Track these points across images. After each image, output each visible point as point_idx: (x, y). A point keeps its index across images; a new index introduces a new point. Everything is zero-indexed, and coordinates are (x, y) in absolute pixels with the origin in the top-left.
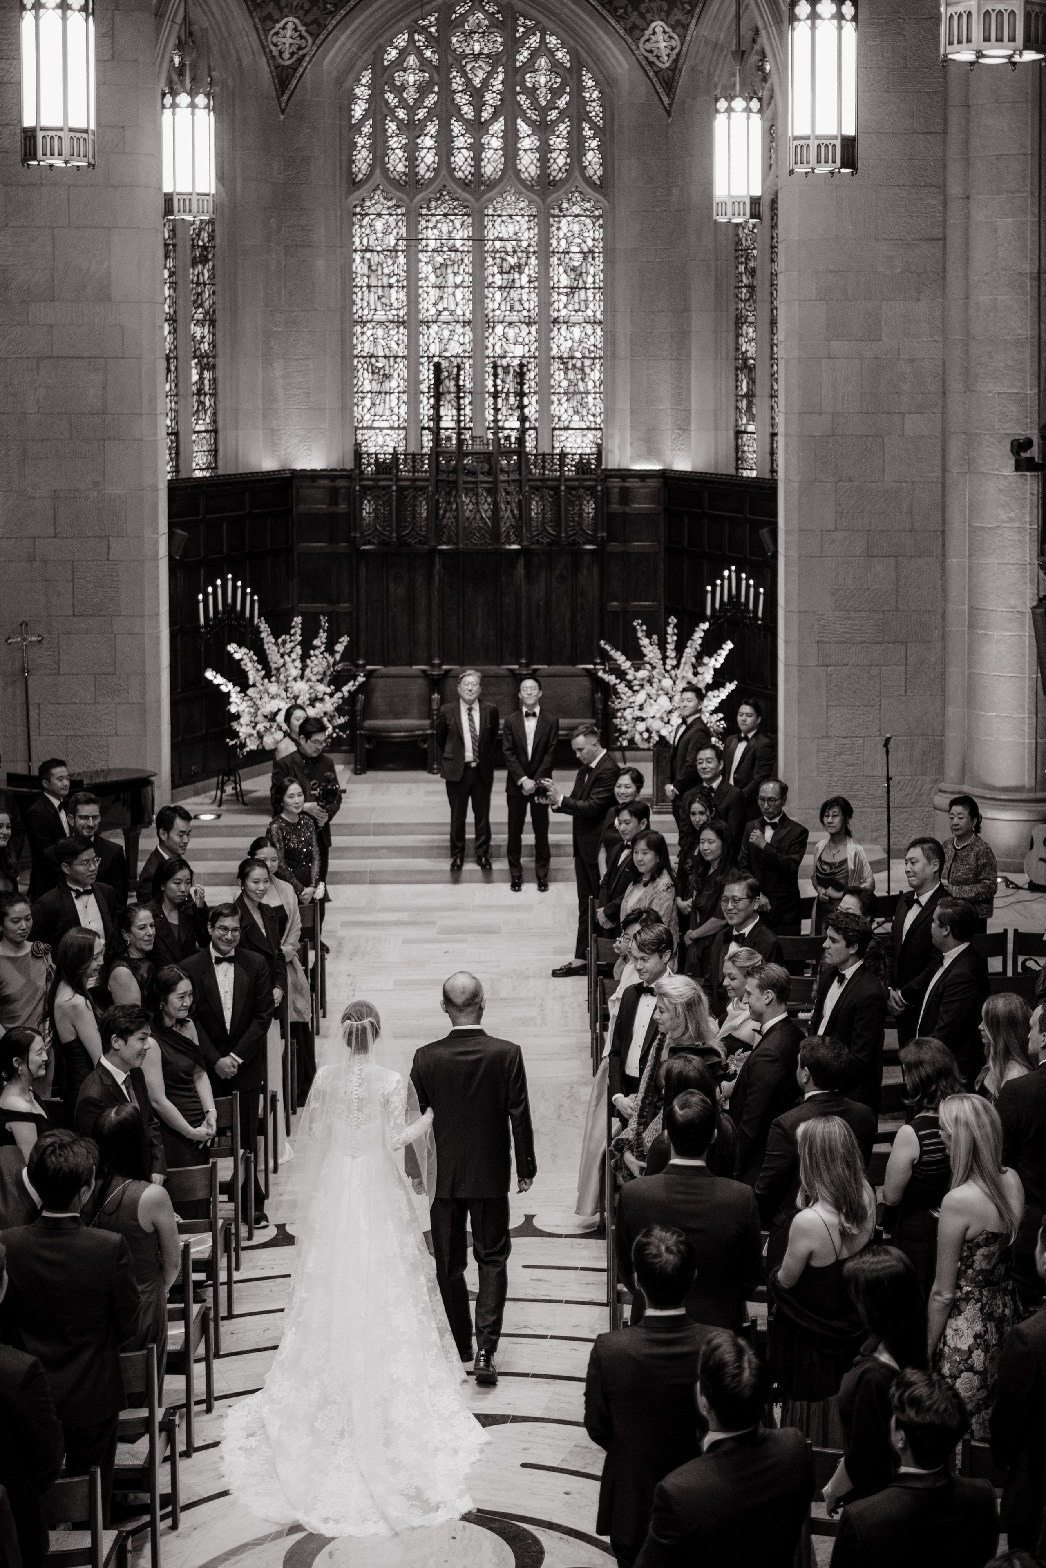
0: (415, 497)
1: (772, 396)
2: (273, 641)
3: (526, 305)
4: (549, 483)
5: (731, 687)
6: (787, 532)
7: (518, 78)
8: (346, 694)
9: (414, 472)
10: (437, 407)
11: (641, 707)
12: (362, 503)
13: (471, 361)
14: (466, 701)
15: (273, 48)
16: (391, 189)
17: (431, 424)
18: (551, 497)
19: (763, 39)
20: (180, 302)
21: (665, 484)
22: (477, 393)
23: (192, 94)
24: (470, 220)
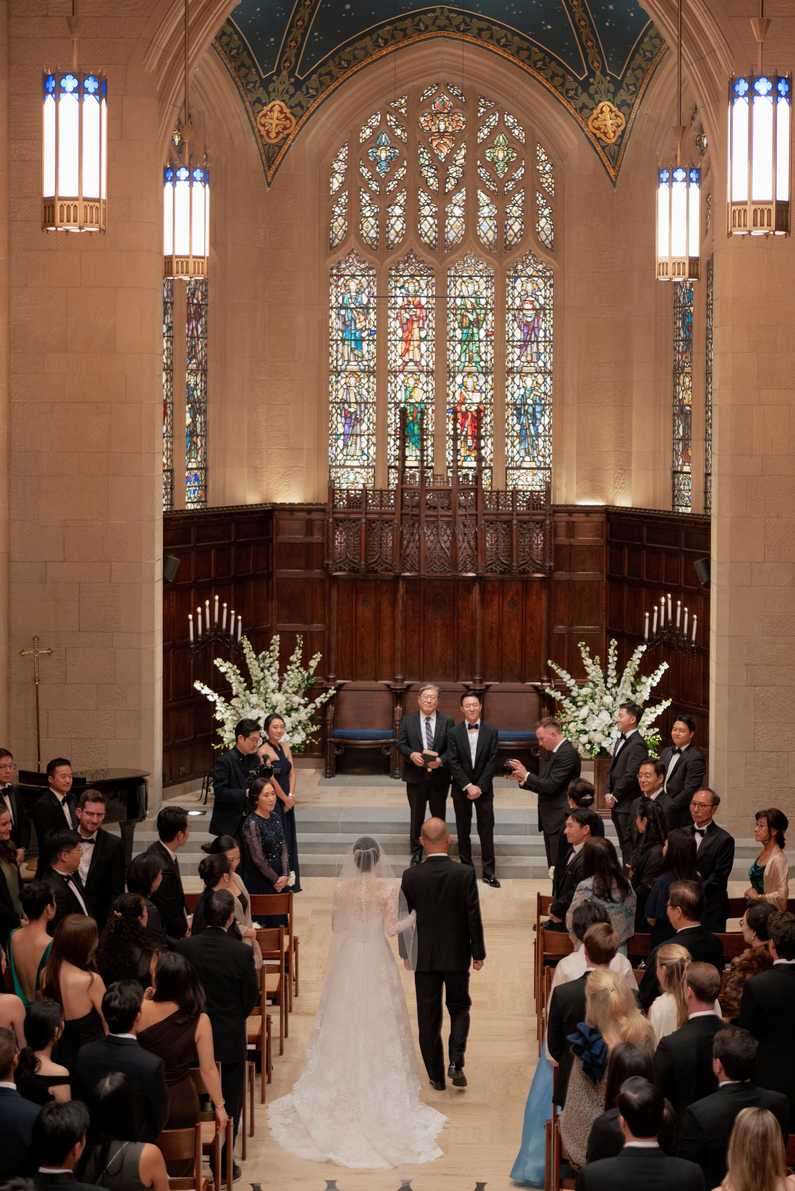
0: (382, 529)
1: (706, 440)
2: (254, 656)
3: (484, 357)
4: (502, 517)
5: (666, 704)
6: (719, 563)
7: (479, 153)
8: (319, 705)
9: (381, 506)
10: (402, 448)
11: (584, 721)
12: (334, 534)
13: (433, 407)
14: (425, 712)
15: (262, 128)
16: (364, 253)
17: (397, 463)
18: (505, 530)
19: (701, 116)
20: (176, 354)
21: (608, 519)
22: (439, 436)
23: (191, 169)
24: (434, 281)
